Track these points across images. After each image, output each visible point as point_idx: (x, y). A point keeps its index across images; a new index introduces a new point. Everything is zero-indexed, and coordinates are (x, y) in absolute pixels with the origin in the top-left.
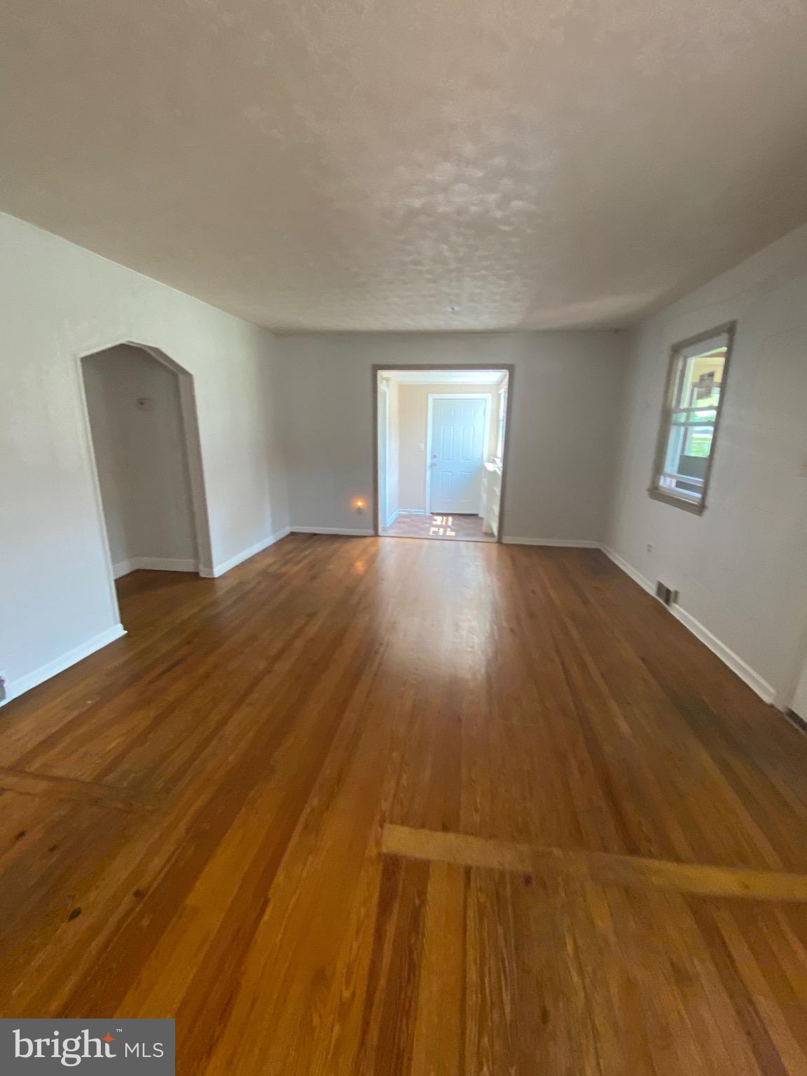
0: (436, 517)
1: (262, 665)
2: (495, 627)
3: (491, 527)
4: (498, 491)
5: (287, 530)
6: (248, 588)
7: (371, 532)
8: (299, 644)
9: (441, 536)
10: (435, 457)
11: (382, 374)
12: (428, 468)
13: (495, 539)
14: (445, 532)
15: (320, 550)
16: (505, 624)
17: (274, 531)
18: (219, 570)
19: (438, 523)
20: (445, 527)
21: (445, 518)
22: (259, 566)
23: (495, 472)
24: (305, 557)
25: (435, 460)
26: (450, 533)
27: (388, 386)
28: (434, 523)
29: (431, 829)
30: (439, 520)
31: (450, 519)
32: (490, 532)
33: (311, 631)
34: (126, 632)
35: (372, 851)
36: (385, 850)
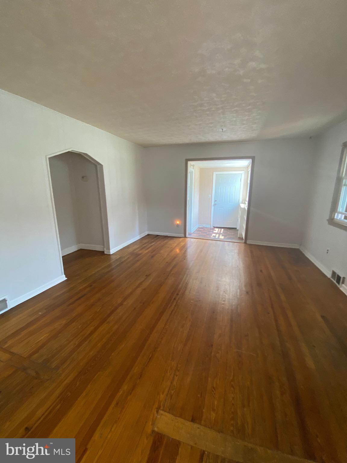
0: (215, 229)
1: (119, 301)
2: (238, 291)
3: (242, 235)
4: (245, 217)
5: (147, 233)
6: (123, 260)
7: (183, 235)
8: (139, 291)
9: (217, 238)
10: (216, 201)
11: (190, 163)
12: (212, 206)
13: (244, 241)
14: (219, 236)
15: (158, 243)
16: (244, 289)
17: (140, 233)
18: (112, 251)
19: (216, 232)
20: (219, 234)
21: (220, 229)
22: (131, 250)
23: (244, 208)
24: (152, 246)
25: (216, 202)
26: (222, 237)
27: (193, 169)
28: (214, 232)
29: (185, 419)
30: (217, 230)
31: (222, 230)
32: (241, 237)
33: (146, 284)
34: (67, 278)
35: (149, 429)
36: (156, 429)
